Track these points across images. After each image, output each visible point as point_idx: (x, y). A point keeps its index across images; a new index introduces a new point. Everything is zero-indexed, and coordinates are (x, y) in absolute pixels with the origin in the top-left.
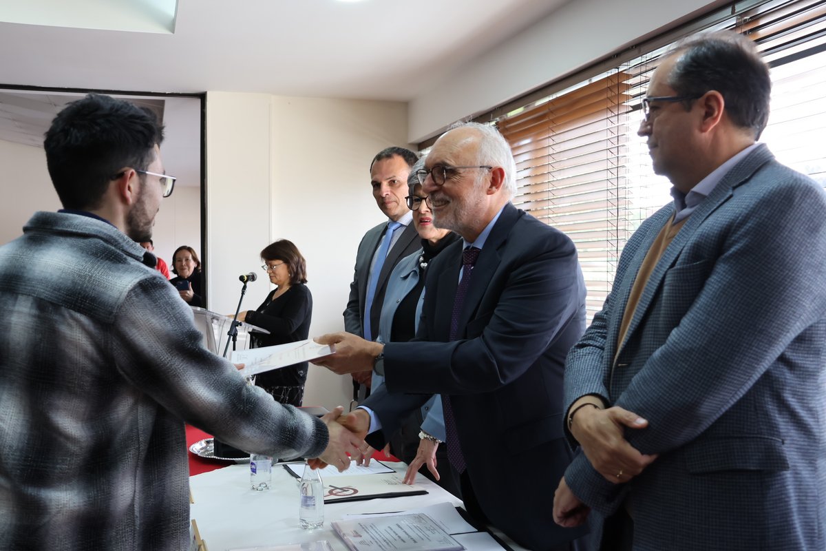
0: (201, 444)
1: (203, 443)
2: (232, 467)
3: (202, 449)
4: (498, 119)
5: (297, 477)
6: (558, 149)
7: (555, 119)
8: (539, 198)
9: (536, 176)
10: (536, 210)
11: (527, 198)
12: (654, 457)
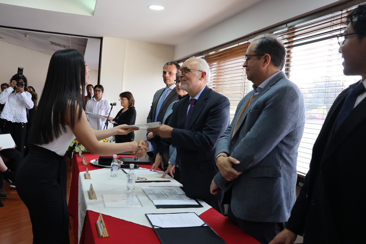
0: (94, 160)
1: (95, 160)
2: (104, 169)
3: (94, 162)
4: (206, 55)
5: (127, 173)
6: (226, 67)
7: (225, 56)
8: (218, 84)
9: (218, 76)
10: (217, 88)
11: (214, 83)
12: (242, 172)
